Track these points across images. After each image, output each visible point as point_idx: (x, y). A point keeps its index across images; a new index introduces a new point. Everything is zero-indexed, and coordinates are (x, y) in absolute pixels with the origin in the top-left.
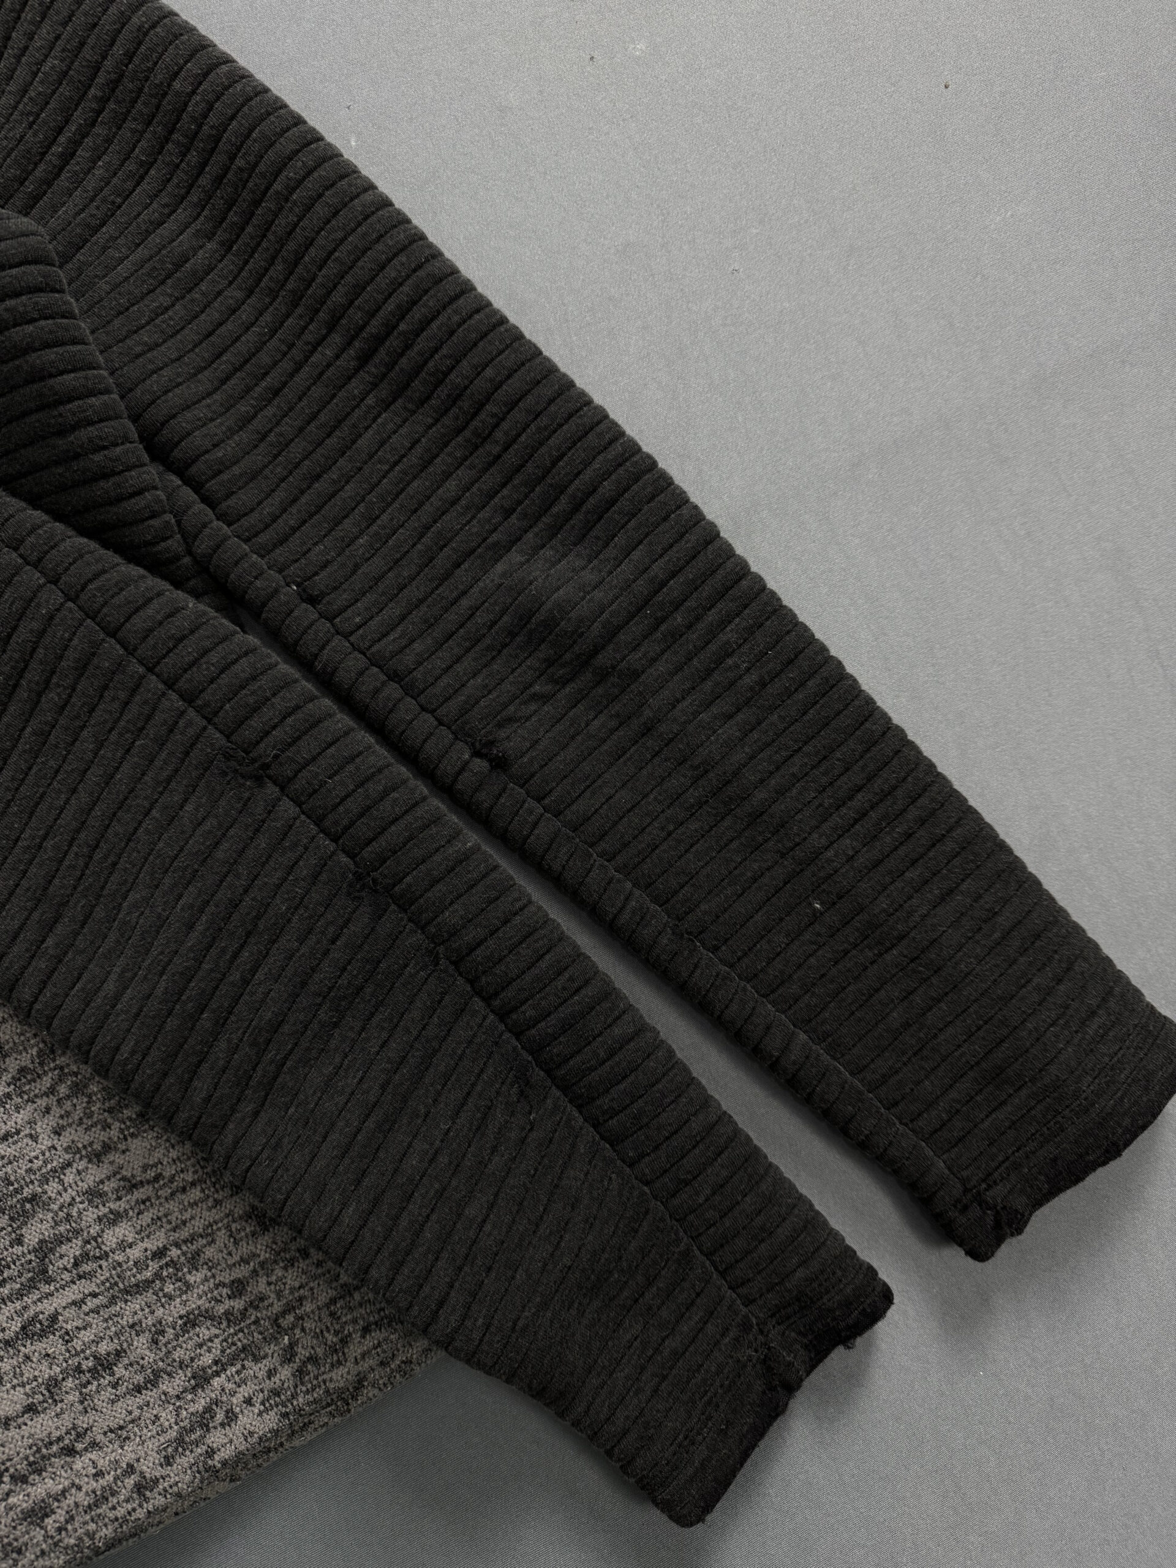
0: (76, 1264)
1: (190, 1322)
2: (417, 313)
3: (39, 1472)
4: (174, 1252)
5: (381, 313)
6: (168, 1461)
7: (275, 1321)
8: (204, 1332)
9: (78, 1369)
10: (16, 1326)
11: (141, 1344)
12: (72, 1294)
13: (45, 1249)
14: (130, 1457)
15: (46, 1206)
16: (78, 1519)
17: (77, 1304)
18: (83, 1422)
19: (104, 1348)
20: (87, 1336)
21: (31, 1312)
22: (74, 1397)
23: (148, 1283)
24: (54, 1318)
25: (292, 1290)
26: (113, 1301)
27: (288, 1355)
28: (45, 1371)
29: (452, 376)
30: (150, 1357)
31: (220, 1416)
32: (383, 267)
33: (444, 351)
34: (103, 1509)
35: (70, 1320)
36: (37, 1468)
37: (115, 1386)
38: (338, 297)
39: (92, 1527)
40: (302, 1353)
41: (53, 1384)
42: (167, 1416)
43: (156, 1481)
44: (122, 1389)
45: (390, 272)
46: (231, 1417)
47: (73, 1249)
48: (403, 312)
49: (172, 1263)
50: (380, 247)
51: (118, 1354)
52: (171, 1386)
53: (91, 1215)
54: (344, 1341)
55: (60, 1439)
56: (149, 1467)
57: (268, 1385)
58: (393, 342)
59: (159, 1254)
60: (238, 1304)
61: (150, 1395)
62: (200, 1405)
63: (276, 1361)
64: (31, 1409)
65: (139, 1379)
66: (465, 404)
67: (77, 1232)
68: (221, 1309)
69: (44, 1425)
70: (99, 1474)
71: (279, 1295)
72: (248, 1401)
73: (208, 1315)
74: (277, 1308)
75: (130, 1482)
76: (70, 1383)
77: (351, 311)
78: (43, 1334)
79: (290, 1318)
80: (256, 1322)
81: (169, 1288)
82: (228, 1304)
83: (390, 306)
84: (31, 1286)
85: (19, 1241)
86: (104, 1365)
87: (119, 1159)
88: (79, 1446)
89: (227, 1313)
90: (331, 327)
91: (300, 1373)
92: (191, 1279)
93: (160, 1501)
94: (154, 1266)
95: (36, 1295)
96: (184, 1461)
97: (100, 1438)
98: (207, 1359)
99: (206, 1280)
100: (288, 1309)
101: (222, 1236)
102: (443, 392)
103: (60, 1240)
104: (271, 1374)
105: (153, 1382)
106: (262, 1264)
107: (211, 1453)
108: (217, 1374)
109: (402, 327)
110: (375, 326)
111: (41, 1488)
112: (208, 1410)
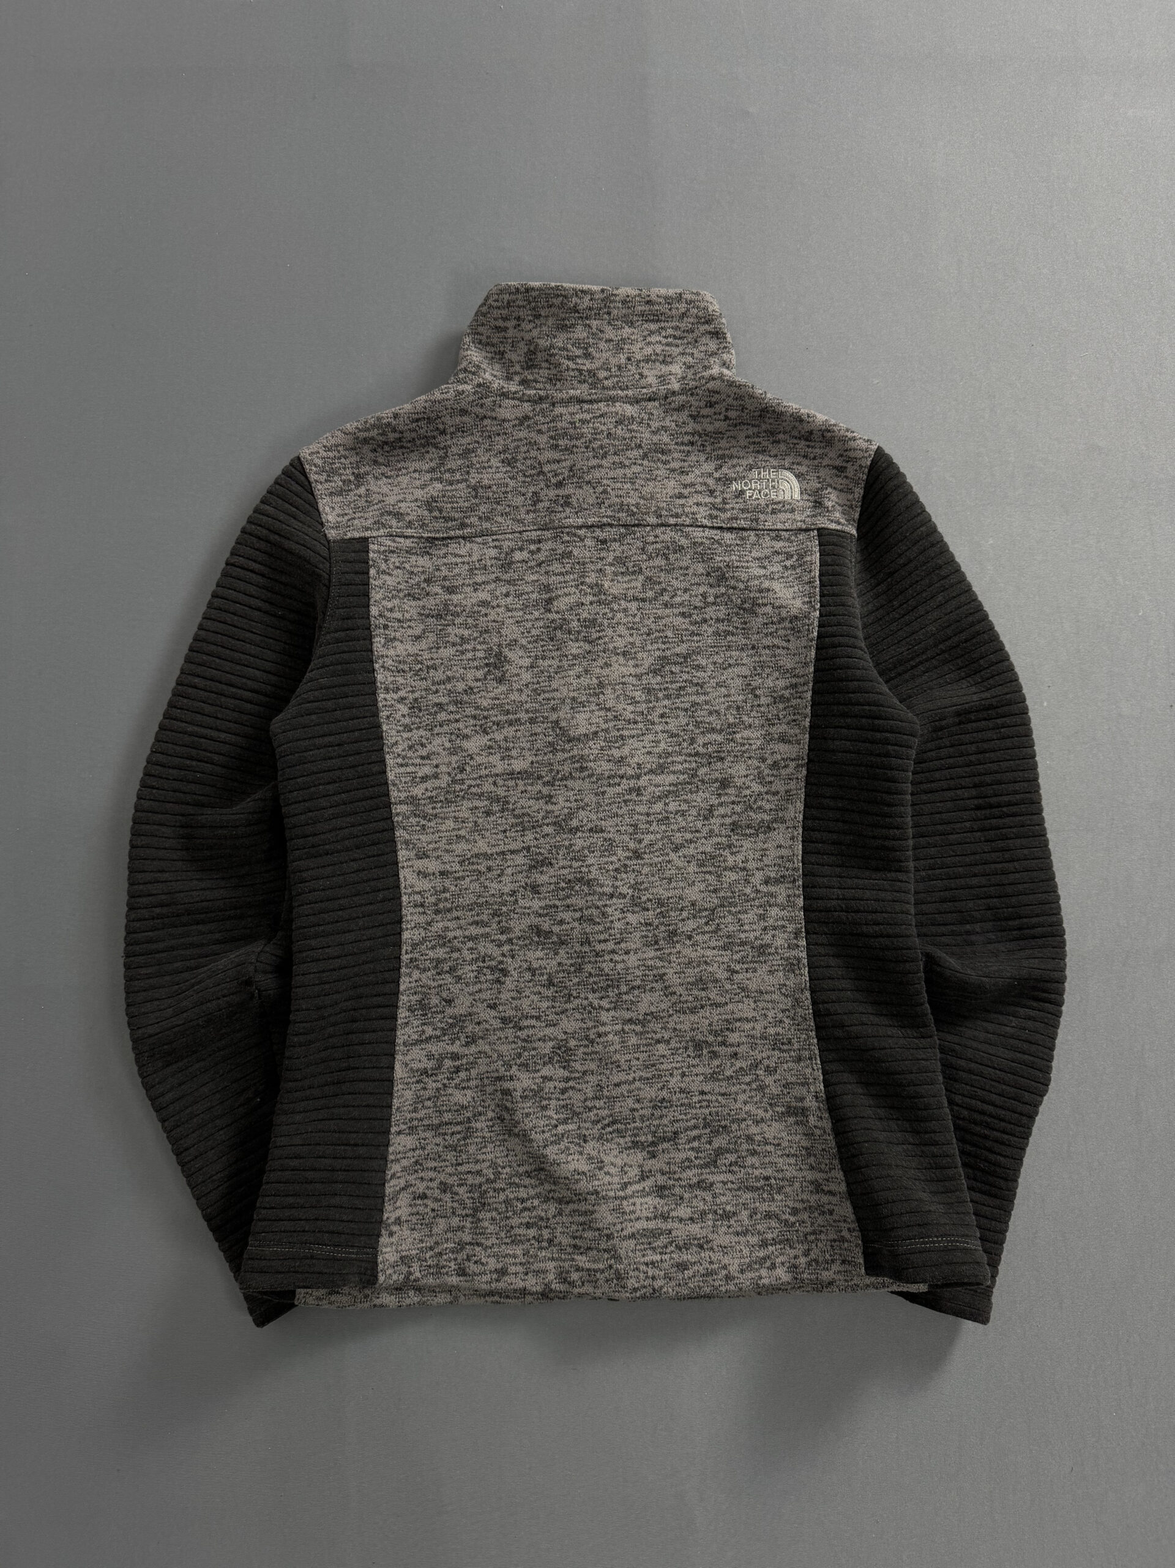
0: (730, 1165)
1: (768, 1216)
2: (1014, 809)
3: (687, 1249)
4: (773, 1181)
5: (1001, 798)
6: (742, 1271)
7: (805, 1235)
8: (773, 1223)
9: (715, 1212)
10: (695, 1180)
11: (745, 1214)
12: (722, 1177)
13: (720, 1152)
14: (727, 1262)
15: (728, 1133)
16: (697, 1279)
17: (724, 1183)
18: (711, 1236)
19: (728, 1208)
20: (723, 1199)
21: (703, 1177)
22: (710, 1223)
23: (758, 1189)
24: (712, 1184)
25: (819, 1225)
26: (739, 1189)
27: (806, 1253)
28: (701, 1206)
29: (1011, 841)
30: (746, 1222)
31: (768, 1264)
32: (1015, 782)
33: (1014, 830)
34: (709, 1279)
35: (718, 1188)
36: (686, 1247)
37: (729, 1227)
38: (988, 779)
39: (701, 1284)
40: (813, 1256)
41: (703, 1214)
42: (746, 1252)
43: (734, 1278)
44: (731, 1230)
45: (1017, 786)
46: (773, 1267)
47: (732, 1158)
48: (1010, 804)
49: (770, 1185)
50: (1021, 774)
51: (734, 1214)
52: (754, 1240)
53: (745, 1146)
54: (833, 1261)
55: (699, 1239)
56: (734, 1269)
57: (792, 1261)
58: (996, 811)
59: (767, 1178)
60: (792, 1219)
61: (742, 1239)
62: (761, 1254)
63: (800, 1253)
64: (691, 1219)
65: (739, 1229)
66: (1007, 855)
67: (737, 1151)
68: (784, 1217)
69: (695, 1229)
70: (711, 1263)
71: (812, 1224)
72: (783, 1264)
73: (777, 1217)
74: (809, 1230)
75: (724, 1272)
76: (710, 1216)
77: (989, 787)
78: (705, 1189)
79: (813, 1237)
80: (797, 1231)
81: (765, 1196)
82: (787, 1217)
83: (1006, 798)
84: (706, 1165)
85: (710, 1143)
86: (727, 1216)
87: (766, 1129)
88: (705, 1246)
89: (786, 1220)
90: (975, 786)
91: (809, 1264)
92: (776, 1197)
93: (732, 1288)
94: (762, 1182)
95: (708, 1171)
96: (750, 1275)
97: (715, 1247)
98: (770, 1236)
99: (782, 1201)
100: (814, 1233)
101: (797, 1185)
102: (1000, 844)
103: (728, 1151)
104: (795, 1257)
105: (745, 1233)
106: (810, 1207)
107: (760, 1278)
108: (772, 1245)
109: (1005, 809)
110: (994, 800)
111: (686, 1257)
112: (764, 1258)
